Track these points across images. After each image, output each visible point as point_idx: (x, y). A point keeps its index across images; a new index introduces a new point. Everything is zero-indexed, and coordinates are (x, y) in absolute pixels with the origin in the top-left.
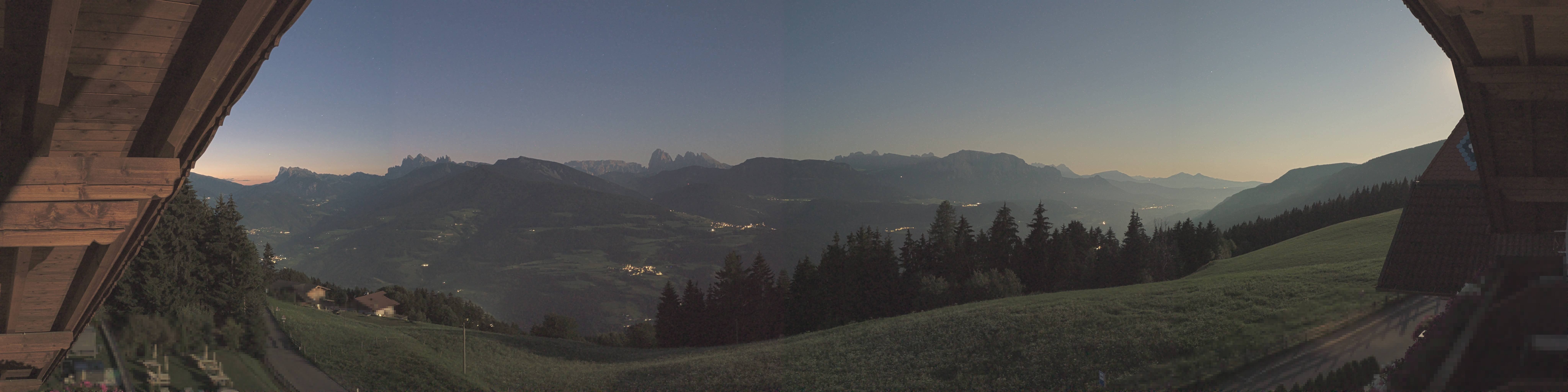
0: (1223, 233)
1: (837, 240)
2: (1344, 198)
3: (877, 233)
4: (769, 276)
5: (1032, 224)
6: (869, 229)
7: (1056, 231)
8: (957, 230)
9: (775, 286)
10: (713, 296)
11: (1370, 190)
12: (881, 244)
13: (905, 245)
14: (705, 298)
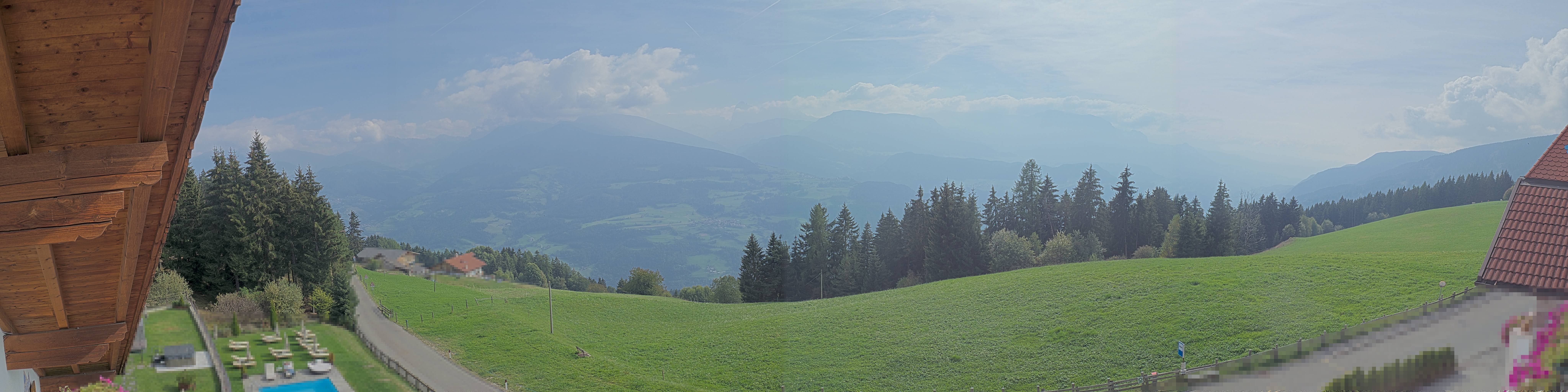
0: (1305, 210)
1: (920, 195)
2: (1429, 186)
3: (961, 189)
4: (853, 230)
5: (1117, 187)
6: (953, 185)
7: (1141, 196)
8: (1041, 190)
9: (859, 239)
10: (798, 249)
11: (1456, 181)
12: (965, 200)
13: (988, 202)
14: (790, 251)
